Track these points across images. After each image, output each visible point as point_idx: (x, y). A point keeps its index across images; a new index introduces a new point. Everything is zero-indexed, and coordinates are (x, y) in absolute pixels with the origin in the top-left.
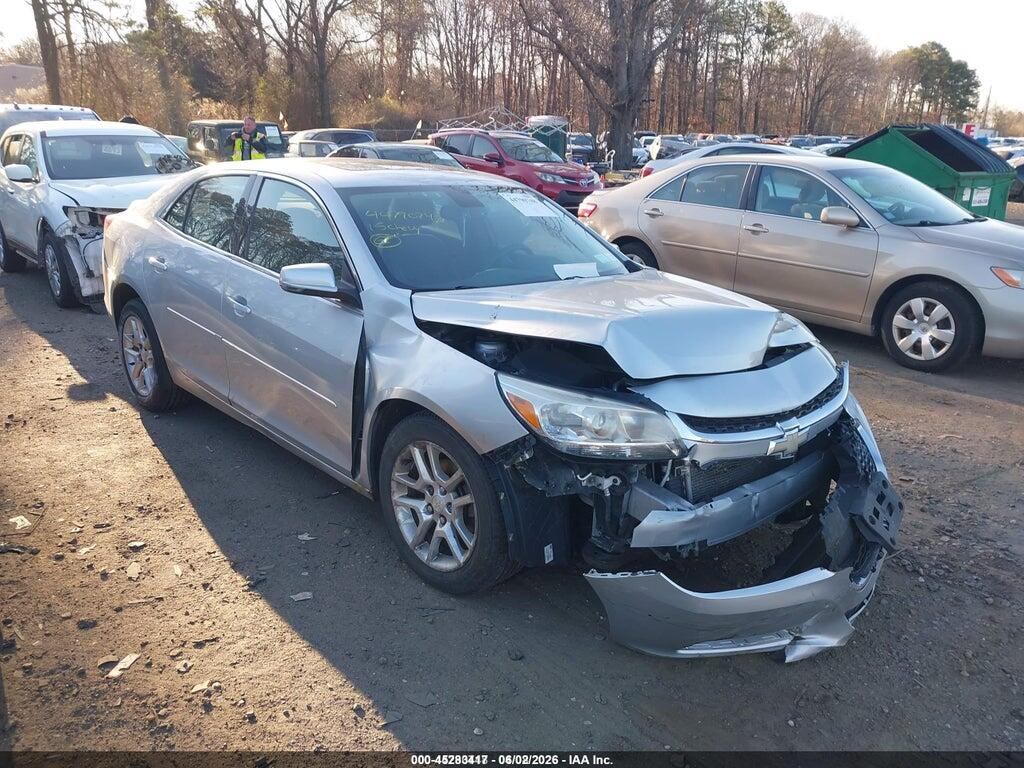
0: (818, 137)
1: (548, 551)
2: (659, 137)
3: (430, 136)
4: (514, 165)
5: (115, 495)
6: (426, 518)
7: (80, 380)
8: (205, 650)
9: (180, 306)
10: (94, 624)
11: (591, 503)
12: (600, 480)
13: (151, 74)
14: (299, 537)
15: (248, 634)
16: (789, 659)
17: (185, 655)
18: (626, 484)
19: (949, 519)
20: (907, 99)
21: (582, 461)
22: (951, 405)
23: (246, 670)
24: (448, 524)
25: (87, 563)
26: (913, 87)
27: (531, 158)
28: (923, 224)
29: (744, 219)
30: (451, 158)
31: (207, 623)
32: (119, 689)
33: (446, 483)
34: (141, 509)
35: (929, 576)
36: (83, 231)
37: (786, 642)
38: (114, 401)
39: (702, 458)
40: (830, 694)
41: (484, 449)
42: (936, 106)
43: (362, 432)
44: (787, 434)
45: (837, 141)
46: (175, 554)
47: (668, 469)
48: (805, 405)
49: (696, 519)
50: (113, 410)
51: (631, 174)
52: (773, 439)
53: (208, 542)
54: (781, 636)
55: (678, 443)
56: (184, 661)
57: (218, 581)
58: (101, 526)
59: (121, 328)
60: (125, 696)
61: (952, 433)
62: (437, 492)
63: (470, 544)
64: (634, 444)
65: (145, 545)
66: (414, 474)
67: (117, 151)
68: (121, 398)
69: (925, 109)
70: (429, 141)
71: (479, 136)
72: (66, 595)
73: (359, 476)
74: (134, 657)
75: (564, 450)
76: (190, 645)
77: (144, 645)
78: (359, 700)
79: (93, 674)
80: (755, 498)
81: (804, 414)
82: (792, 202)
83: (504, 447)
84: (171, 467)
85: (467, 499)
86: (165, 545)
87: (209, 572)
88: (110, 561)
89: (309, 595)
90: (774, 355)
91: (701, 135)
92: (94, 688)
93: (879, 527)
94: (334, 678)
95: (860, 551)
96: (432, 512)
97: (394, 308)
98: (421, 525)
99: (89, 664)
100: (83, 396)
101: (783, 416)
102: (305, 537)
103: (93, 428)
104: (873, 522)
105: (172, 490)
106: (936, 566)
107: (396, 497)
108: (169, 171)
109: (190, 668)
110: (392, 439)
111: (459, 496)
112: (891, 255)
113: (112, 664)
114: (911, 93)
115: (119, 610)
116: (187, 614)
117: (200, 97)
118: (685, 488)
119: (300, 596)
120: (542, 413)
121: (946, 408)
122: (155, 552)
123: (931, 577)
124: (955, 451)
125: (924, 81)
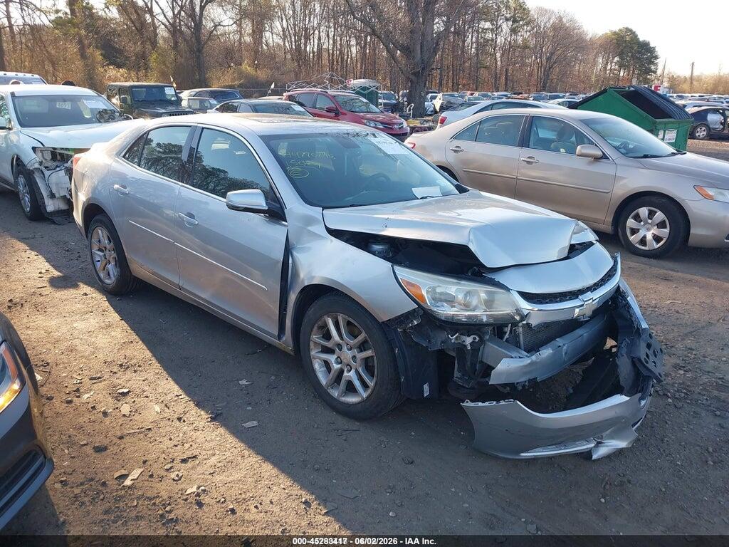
0: (549, 94)
1: (426, 387)
2: (441, 94)
3: (284, 94)
4: (346, 115)
5: (101, 356)
6: (336, 367)
7: (56, 273)
8: (190, 464)
9: (140, 220)
10: (105, 449)
11: (454, 354)
12: (464, 338)
13: (73, 48)
14: (240, 382)
15: (217, 452)
16: (594, 457)
17: (175, 468)
18: (482, 340)
19: (681, 358)
20: (609, 67)
21: (453, 325)
22: (670, 280)
23: (221, 478)
24: (353, 371)
25: (90, 406)
26: (613, 58)
27: (357, 110)
28: (646, 156)
29: (521, 154)
30: (304, 110)
31: (187, 446)
32: (133, 494)
33: (353, 342)
34: (121, 365)
35: (674, 398)
36: (46, 165)
37: (592, 445)
38: (85, 288)
39: (534, 322)
40: (625, 479)
41: (383, 317)
42: (629, 71)
43: (286, 307)
44: (586, 303)
45: (563, 97)
46: (152, 397)
47: (508, 330)
48: (595, 284)
49: (532, 364)
50: (86, 294)
51: (425, 121)
52: (577, 307)
53: (176, 389)
54: (589, 442)
55: (518, 311)
56: (177, 473)
57: (187, 415)
58: (95, 379)
59: (90, 235)
60: (139, 498)
61: (674, 299)
62: (345, 349)
63: (371, 384)
64: (490, 313)
65: (129, 391)
66: (328, 336)
67: (67, 106)
68: (89, 285)
69: (622, 74)
70: (284, 98)
71: (320, 94)
72: (80, 428)
73: (284, 339)
74: (140, 471)
75: (443, 318)
76: (178, 461)
77: (145, 462)
78: (306, 496)
79: (112, 484)
80: (565, 348)
81: (595, 289)
82: (552, 141)
83: (399, 316)
84: (137, 335)
85: (369, 353)
86: (144, 391)
87: (180, 409)
88: (107, 404)
89: (255, 423)
90: (574, 250)
91: (469, 92)
92: (114, 494)
93: (651, 365)
94: (284, 481)
95: (640, 382)
96: (341, 363)
97: (309, 221)
98: (332, 372)
99: (108, 477)
100: (60, 285)
101: (582, 292)
102: (244, 382)
103: (74, 308)
104: (647, 362)
105: (140, 351)
106: (678, 391)
107: (313, 353)
108: (107, 121)
109: (181, 477)
110: (311, 312)
111: (361, 351)
112: (624, 178)
113: (125, 476)
114: (612, 63)
115: (121, 438)
116: (171, 439)
117: (108, 65)
118: (519, 342)
119: (249, 424)
120: (428, 292)
121: (666, 282)
122: (137, 396)
123: (676, 398)
124: (677, 312)
125: (621, 55)
